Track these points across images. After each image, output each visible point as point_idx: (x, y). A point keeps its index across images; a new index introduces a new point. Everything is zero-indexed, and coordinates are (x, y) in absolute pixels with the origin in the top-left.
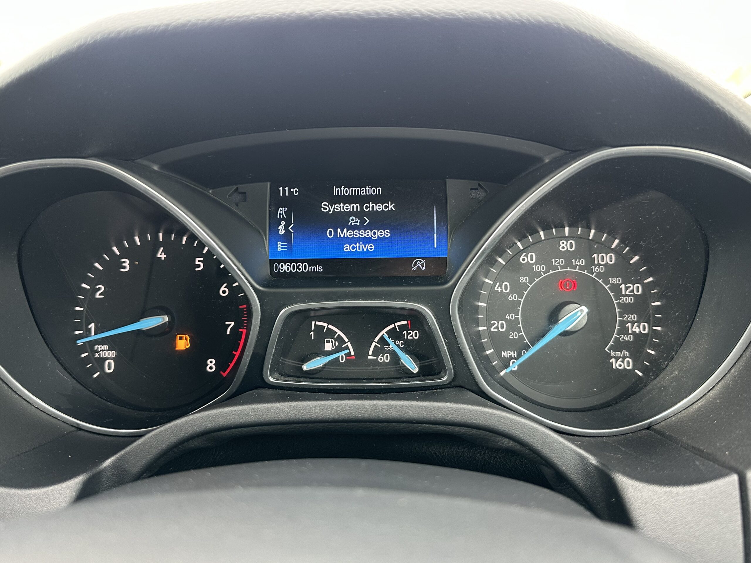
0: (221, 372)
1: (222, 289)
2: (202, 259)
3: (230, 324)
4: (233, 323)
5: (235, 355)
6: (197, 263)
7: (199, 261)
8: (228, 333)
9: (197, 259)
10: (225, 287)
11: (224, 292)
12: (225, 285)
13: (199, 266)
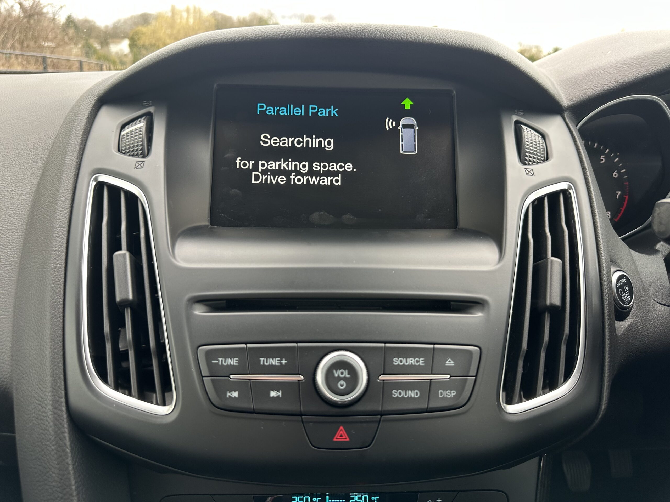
0: (614, 219)
1: (615, 173)
2: (603, 156)
3: (618, 193)
4: (620, 193)
5: (621, 210)
6: (601, 158)
7: (603, 157)
8: (617, 197)
9: (602, 156)
10: (616, 172)
11: (616, 175)
12: (616, 171)
13: (602, 160)
